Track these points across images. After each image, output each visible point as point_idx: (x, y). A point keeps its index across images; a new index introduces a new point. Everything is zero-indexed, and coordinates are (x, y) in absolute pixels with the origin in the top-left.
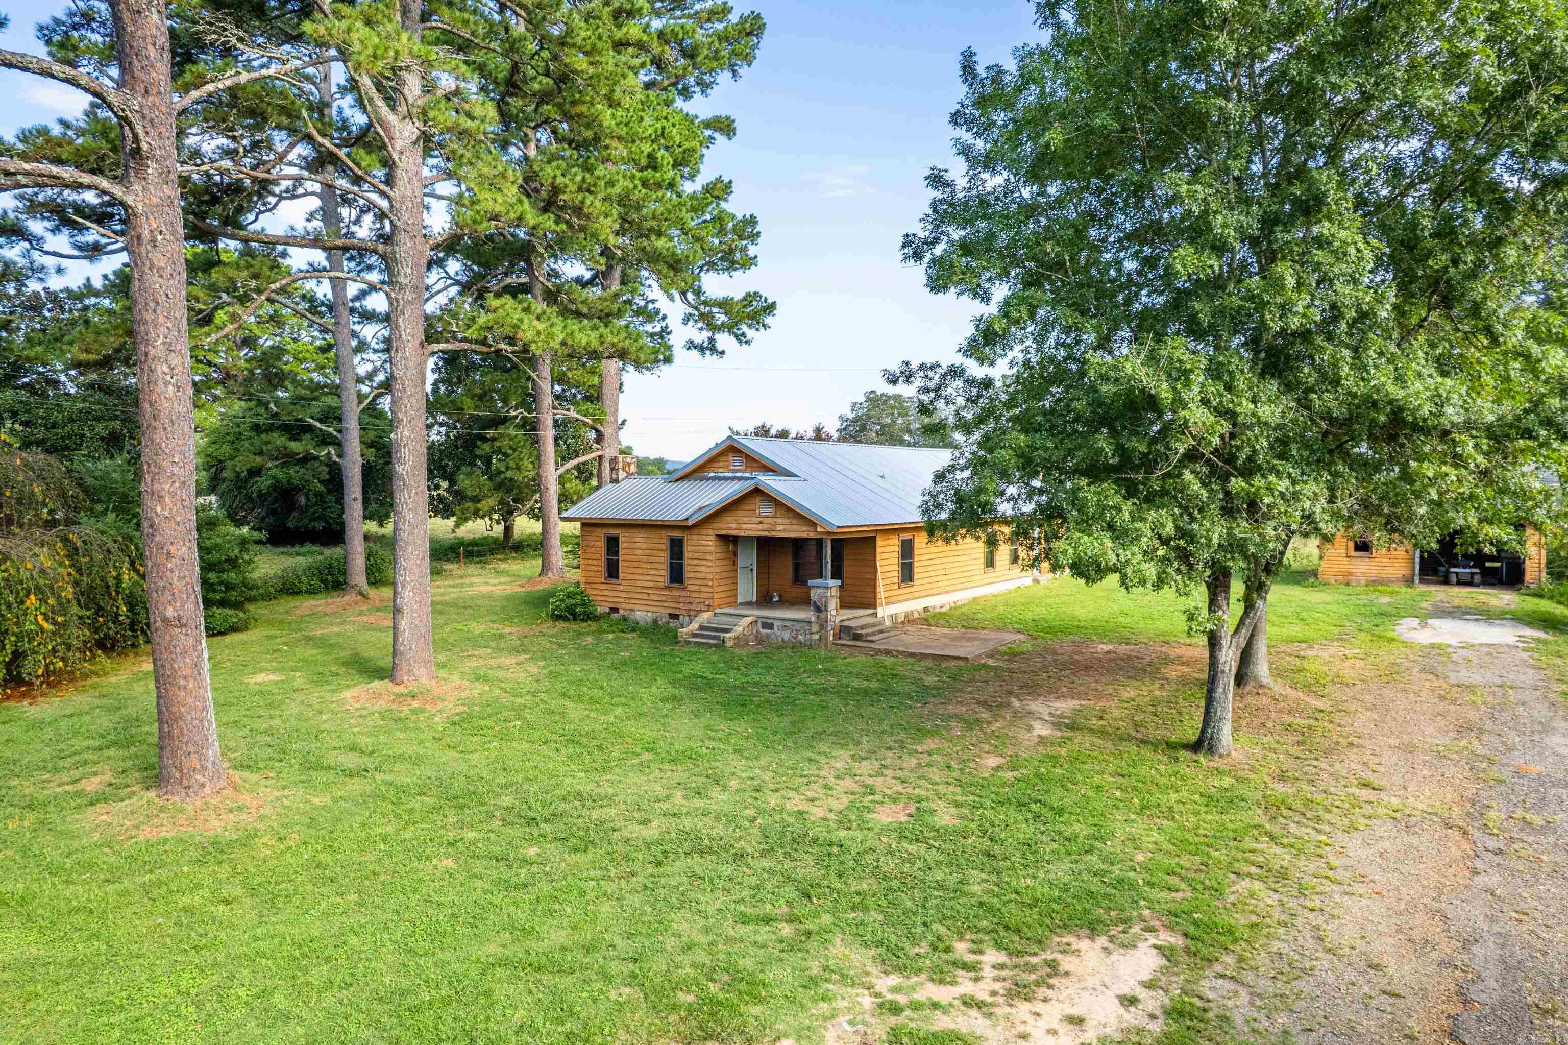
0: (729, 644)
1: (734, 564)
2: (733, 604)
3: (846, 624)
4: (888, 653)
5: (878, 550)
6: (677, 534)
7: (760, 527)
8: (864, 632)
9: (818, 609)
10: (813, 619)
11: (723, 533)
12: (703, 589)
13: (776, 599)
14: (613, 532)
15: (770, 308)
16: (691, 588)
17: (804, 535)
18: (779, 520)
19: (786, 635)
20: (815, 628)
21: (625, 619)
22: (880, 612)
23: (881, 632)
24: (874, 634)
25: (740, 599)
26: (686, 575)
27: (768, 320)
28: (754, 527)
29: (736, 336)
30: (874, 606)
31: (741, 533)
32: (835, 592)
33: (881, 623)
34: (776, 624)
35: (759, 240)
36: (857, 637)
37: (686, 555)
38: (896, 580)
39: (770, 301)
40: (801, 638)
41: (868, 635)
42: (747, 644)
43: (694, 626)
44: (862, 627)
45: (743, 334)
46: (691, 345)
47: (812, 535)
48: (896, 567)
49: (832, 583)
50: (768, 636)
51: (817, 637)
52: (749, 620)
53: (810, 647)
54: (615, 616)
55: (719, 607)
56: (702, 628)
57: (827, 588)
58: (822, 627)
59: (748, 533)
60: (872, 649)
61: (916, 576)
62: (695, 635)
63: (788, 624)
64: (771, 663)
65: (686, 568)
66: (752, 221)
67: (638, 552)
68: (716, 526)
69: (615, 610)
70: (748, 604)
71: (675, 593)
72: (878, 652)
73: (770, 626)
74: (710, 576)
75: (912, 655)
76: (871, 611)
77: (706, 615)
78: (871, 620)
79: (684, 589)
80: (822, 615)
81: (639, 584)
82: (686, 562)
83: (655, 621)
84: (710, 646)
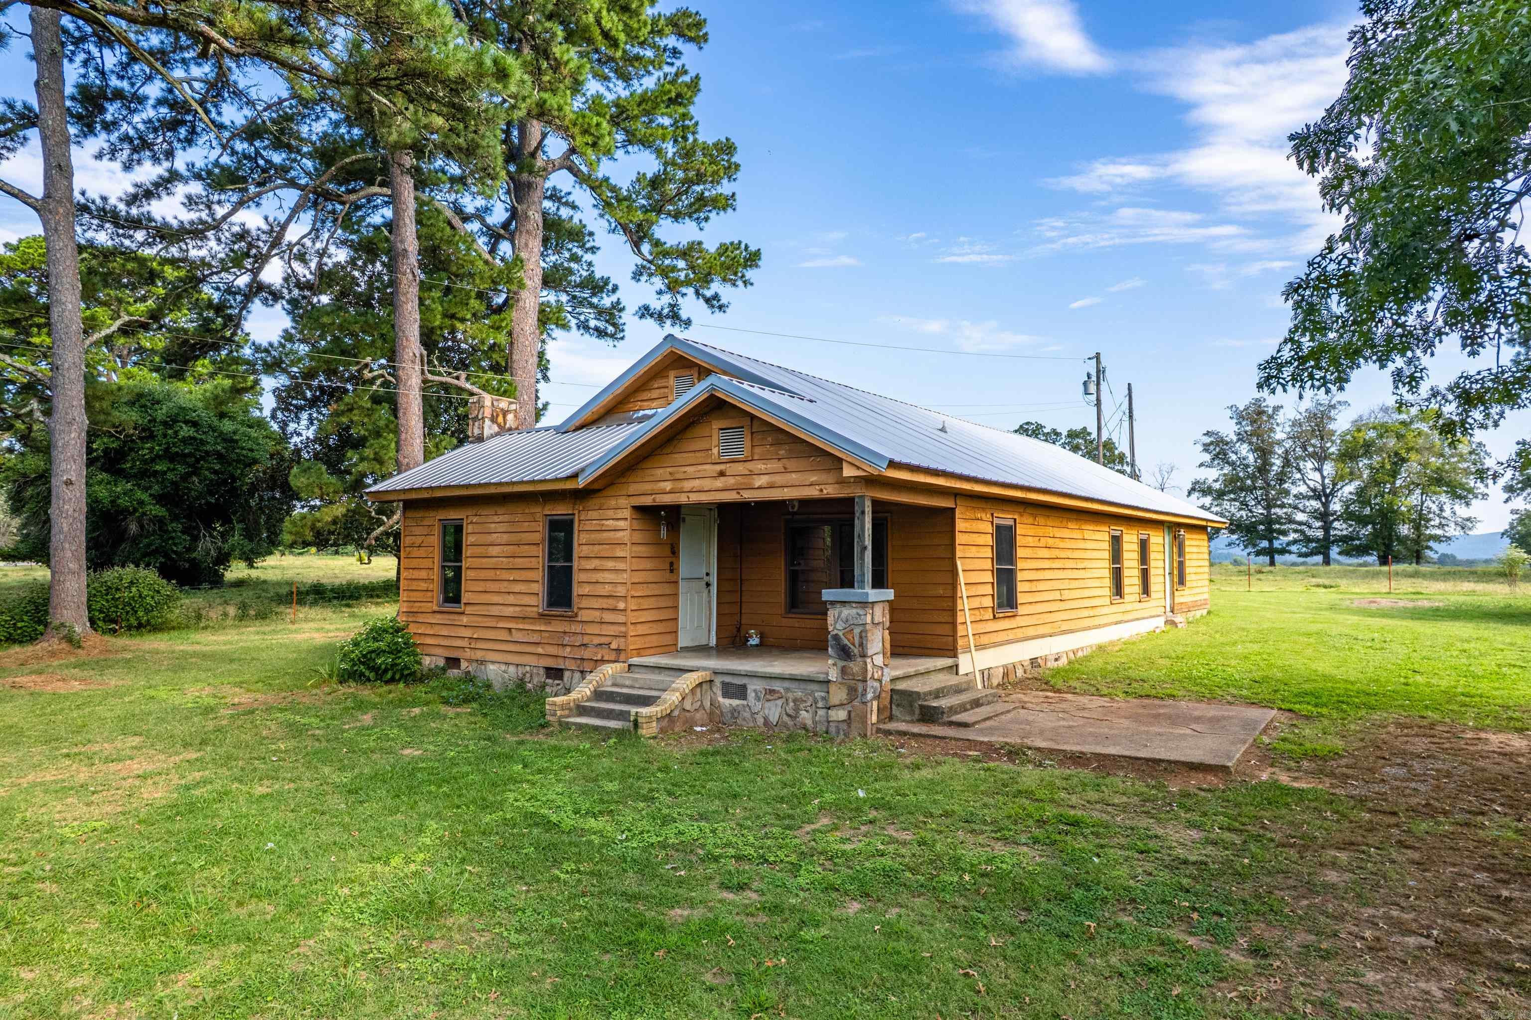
0: (648, 730)
1: (672, 569)
2: (672, 649)
3: (901, 686)
4: (1014, 753)
5: (960, 538)
6: (560, 510)
7: (719, 483)
8: (944, 703)
9: (845, 653)
10: (833, 675)
11: (647, 501)
12: (609, 617)
13: (754, 641)
14: (453, 514)
15: (753, 259)
16: (584, 615)
17: (813, 493)
18: (760, 466)
19: (774, 711)
20: (838, 695)
21: (469, 678)
22: (965, 663)
23: (976, 703)
24: (963, 708)
25: (683, 642)
26: (576, 590)
27: (750, 274)
28: (707, 484)
29: (707, 301)
30: (953, 652)
31: (683, 499)
32: (881, 614)
33: (968, 686)
34: (754, 686)
35: (739, 175)
36: (929, 715)
37: (577, 551)
38: (988, 602)
39: (753, 248)
40: (805, 716)
41: (952, 710)
42: (690, 731)
43: (582, 691)
44: (937, 694)
45: (716, 297)
46: (645, 312)
47: (831, 491)
48: (988, 577)
49: (874, 595)
50: (734, 711)
51: (842, 715)
52: (692, 679)
53: (828, 737)
54: (453, 673)
55: (639, 652)
56: (599, 695)
57: (864, 604)
58: (852, 692)
59: (694, 498)
60: (972, 744)
61: (1021, 598)
62: (582, 710)
63: (777, 686)
64: (736, 783)
65: (577, 577)
66: (728, 148)
67: (494, 551)
68: (633, 488)
69: (454, 662)
70: (701, 650)
71: (558, 626)
72: (990, 750)
73: (740, 692)
74: (621, 591)
75: (1078, 759)
76: (949, 662)
77: (609, 669)
78: (949, 680)
79: (572, 618)
80: (854, 667)
81: (495, 610)
82: (575, 564)
83: (521, 683)
84: (607, 733)
